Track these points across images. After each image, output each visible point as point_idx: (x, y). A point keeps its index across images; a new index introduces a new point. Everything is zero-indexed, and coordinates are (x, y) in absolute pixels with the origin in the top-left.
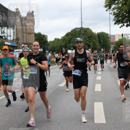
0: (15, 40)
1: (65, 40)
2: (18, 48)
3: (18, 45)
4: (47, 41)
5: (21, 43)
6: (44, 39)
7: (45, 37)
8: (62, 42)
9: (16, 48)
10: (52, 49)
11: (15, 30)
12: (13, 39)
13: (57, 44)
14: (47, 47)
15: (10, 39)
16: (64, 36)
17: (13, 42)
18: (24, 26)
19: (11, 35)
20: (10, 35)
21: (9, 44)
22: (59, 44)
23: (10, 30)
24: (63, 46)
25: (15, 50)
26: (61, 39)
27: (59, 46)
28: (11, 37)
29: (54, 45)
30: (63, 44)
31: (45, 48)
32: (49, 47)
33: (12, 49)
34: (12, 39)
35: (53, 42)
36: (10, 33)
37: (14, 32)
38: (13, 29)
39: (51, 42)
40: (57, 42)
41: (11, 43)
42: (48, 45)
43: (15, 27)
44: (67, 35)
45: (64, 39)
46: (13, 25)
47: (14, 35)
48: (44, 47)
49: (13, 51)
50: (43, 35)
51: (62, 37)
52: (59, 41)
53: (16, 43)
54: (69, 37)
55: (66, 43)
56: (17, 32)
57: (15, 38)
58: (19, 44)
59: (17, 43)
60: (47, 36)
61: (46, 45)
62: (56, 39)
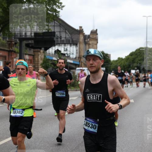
0: (77, 58)
1: (129, 60)
2: (80, 66)
3: (80, 64)
4: (110, 60)
5: (84, 61)
6: (107, 57)
7: (108, 56)
8: (125, 62)
9: (78, 66)
10: (114, 68)
11: (78, 48)
12: (76, 57)
13: (120, 63)
14: (110, 66)
15: (73, 56)
16: (128, 56)
17: (75, 60)
18: (87, 44)
19: (74, 53)
20: (72, 53)
21: (72, 62)
22: (123, 64)
23: (73, 47)
24: (126, 65)
25: (77, 68)
26: (124, 59)
27: (122, 65)
28: (74, 55)
29: (117, 64)
30: (127, 63)
31: (108, 67)
32: (112, 66)
33: (74, 67)
34: (74, 57)
35: (116, 61)
36: (72, 51)
37: (77, 50)
38: (76, 47)
39: (114, 61)
40: (121, 62)
41: (73, 61)
42: (111, 64)
43: (78, 45)
44: (131, 54)
45: (127, 58)
46: (76, 43)
47: (77, 53)
48: (106, 66)
49: (75, 69)
50: (106, 54)
51: (126, 57)
52: (123, 61)
53: (78, 61)
54: (133, 57)
55: (130, 63)
56: (80, 50)
57: (78, 56)
58: (82, 62)
59: (80, 62)
60: (110, 55)
61: (109, 63)
62: (119, 58)
